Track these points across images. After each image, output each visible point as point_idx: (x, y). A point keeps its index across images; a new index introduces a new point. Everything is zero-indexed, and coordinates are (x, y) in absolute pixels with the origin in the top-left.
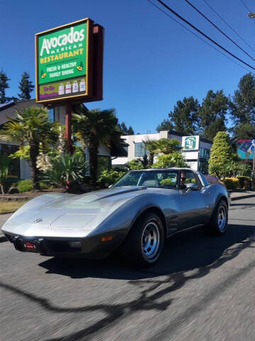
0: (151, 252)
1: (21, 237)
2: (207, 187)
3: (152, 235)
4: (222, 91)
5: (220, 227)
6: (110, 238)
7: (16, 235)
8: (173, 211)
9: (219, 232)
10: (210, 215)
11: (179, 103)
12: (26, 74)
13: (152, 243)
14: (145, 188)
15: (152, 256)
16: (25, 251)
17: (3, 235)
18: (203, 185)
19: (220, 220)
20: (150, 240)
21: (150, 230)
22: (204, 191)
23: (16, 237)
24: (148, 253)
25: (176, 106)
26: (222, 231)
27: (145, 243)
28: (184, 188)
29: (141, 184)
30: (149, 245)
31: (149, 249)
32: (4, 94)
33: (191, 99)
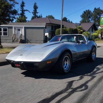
0: (66, 68)
1: (14, 61)
2: (88, 42)
3: (67, 61)
4: (99, 8)
5: (93, 58)
6: (50, 62)
7: (12, 61)
8: (75, 51)
9: (93, 60)
10: (89, 53)
11: (84, 12)
12: (35, 3)
13: (67, 64)
14: (63, 42)
15: (67, 70)
16: (16, 67)
17: (6, 61)
18: (86, 41)
19: (93, 56)
20: (66, 63)
21: (66, 59)
22: (87, 43)
23: (12, 62)
24: (65, 69)
25: (83, 13)
26: (94, 60)
27: (64, 64)
28: (79, 42)
29: (61, 41)
30: (65, 65)
31: (65, 67)
32: (23, 8)
33: (89, 10)
